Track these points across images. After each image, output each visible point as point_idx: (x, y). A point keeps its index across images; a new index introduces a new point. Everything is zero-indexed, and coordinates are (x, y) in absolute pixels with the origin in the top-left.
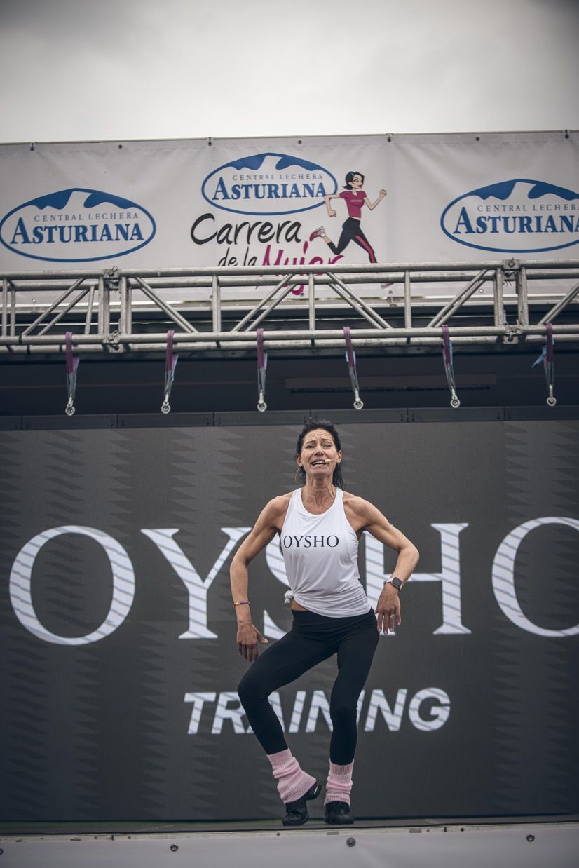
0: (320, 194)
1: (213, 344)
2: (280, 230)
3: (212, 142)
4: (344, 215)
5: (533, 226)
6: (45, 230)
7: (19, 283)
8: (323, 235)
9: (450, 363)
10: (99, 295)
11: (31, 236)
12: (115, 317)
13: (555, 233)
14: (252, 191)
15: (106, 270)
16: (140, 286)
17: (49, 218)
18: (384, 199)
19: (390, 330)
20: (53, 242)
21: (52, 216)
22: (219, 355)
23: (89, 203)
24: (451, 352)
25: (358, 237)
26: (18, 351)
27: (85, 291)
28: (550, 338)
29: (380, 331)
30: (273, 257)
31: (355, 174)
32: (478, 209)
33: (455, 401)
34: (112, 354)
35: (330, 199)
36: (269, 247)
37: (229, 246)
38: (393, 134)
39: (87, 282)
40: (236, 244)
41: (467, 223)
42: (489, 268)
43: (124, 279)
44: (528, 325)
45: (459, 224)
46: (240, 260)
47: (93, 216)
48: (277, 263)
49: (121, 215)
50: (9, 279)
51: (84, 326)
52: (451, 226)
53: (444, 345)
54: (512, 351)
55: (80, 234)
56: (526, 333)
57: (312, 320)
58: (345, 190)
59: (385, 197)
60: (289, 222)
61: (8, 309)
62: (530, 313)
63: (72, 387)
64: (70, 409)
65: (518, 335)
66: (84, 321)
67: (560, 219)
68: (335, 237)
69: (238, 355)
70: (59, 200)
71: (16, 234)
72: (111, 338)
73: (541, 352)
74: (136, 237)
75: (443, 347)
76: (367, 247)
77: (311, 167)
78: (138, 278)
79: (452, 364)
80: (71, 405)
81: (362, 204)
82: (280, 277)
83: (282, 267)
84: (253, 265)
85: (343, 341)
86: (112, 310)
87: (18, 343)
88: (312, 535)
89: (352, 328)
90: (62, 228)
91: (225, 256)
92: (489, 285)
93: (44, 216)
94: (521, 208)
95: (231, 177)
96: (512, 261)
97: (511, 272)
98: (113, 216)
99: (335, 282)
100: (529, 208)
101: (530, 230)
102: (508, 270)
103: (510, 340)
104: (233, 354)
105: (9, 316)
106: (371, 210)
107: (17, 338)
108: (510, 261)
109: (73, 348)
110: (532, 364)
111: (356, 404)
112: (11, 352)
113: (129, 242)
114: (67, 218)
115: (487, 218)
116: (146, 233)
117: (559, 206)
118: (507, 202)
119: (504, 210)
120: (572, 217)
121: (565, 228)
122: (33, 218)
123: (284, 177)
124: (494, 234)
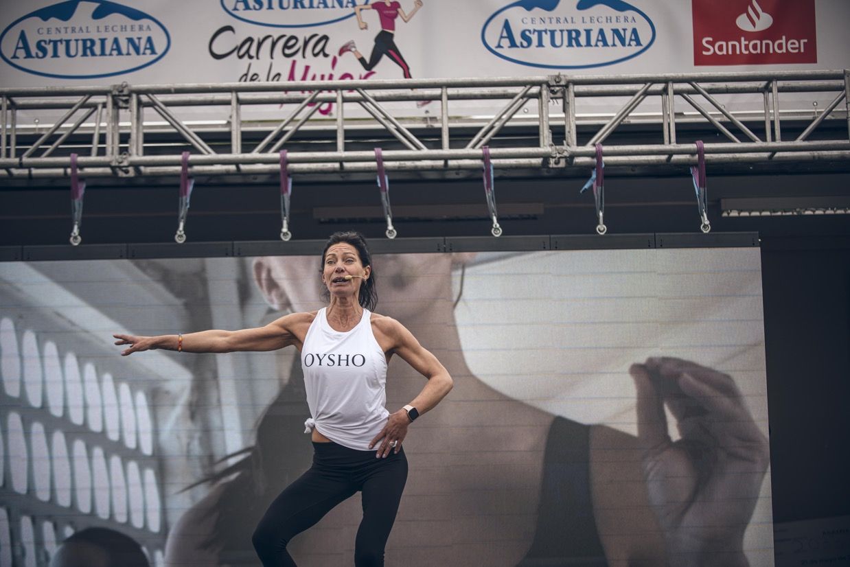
0: (350, 5)
1: (233, 168)
2: (306, 43)
4: (376, 27)
5: (583, 40)
6: (49, 44)
7: (20, 101)
8: (353, 49)
9: (491, 190)
10: (108, 113)
11: (34, 50)
12: (125, 138)
13: (605, 47)
14: (276, 2)
15: (115, 86)
16: (152, 104)
17: (53, 31)
18: (419, 11)
19: (425, 151)
20: (58, 57)
21: (57, 29)
22: (239, 180)
23: (98, 15)
24: (492, 176)
25: (391, 52)
26: (18, 174)
27: (92, 109)
28: (599, 161)
29: (413, 152)
30: (299, 73)
32: (523, 22)
33: (496, 229)
34: (122, 178)
35: (361, 10)
36: (294, 62)
37: (249, 61)
39: (94, 99)
40: (258, 58)
41: (510, 37)
42: (533, 84)
43: (134, 96)
44: (576, 147)
45: (502, 37)
46: (263, 76)
47: (102, 29)
48: (304, 78)
49: (132, 27)
50: (9, 95)
51: (90, 148)
52: (492, 42)
53: (484, 168)
54: (560, 175)
55: (88, 48)
56: (573, 155)
57: (340, 141)
58: (377, 1)
59: (421, 9)
60: (316, 35)
61: (7, 130)
62: (578, 133)
63: (78, 214)
64: (75, 238)
65: (565, 157)
66: (90, 142)
67: (612, 32)
69: (261, 179)
70: (64, 11)
71: (17, 48)
72: (120, 160)
73: (589, 177)
74: (148, 52)
75: (483, 170)
76: (402, 63)
78: (150, 95)
79: (493, 189)
80: (77, 234)
81: (395, 16)
82: (307, 94)
83: (308, 82)
84: (278, 80)
85: (374, 164)
86: (122, 131)
87: (18, 166)
88: (337, 353)
89: (383, 149)
90: (68, 42)
91: (245, 72)
92: (533, 103)
93: (48, 29)
94: (569, 20)
96: (558, 76)
97: (557, 88)
98: (123, 28)
99: (366, 100)
100: (578, 20)
101: (579, 45)
102: (553, 86)
103: (557, 163)
104: (256, 179)
106: (406, 22)
107: (17, 160)
108: (556, 76)
109: (79, 171)
110: (581, 189)
111: (389, 233)
112: (11, 177)
113: (141, 56)
114: (73, 30)
115: (532, 31)
116: (160, 47)
117: (611, 18)
118: (554, 14)
119: (551, 22)
120: (624, 30)
121: (617, 42)
122: (36, 30)
124: (541, 49)
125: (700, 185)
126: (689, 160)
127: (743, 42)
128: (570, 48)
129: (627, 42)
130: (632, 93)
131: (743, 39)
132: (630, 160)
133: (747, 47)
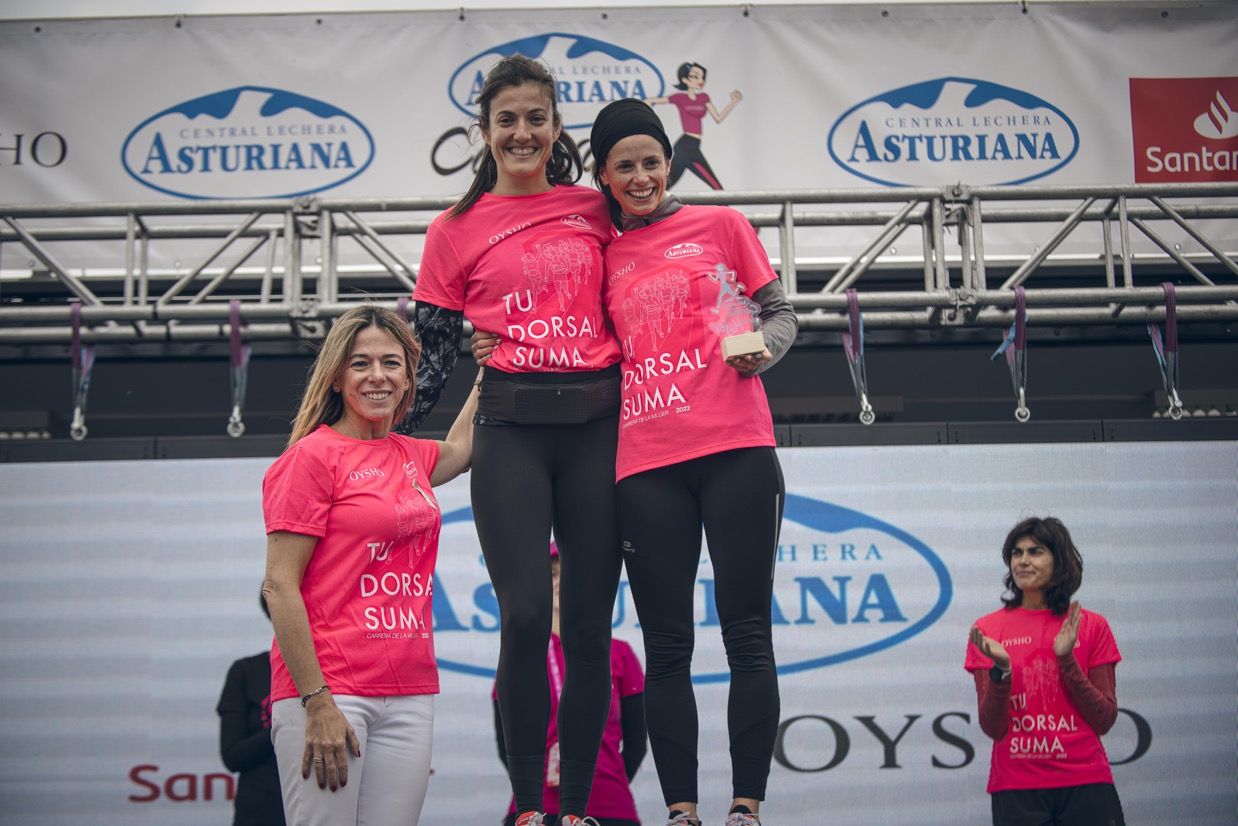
3: (466, 15)
4: (674, 130)
5: (974, 150)
6: (196, 152)
7: (154, 224)
9: (859, 354)
10: (286, 243)
11: (174, 161)
12: (310, 286)
13: (1006, 161)
16: (354, 231)
17: (203, 133)
18: (737, 107)
20: (210, 171)
21: (208, 131)
23: (269, 110)
24: (862, 339)
25: (697, 166)
26: (152, 335)
28: (1020, 315)
31: (691, 66)
32: (887, 124)
33: (867, 413)
34: (305, 339)
35: (652, 105)
38: (751, 5)
39: (264, 222)
41: (869, 145)
42: (920, 198)
44: (985, 291)
45: (856, 146)
47: (275, 130)
49: (319, 129)
50: (138, 213)
53: (848, 325)
55: (254, 157)
56: (982, 304)
58: (676, 91)
59: (740, 104)
63: (239, 392)
64: (236, 425)
65: (970, 306)
67: (1016, 139)
70: (219, 104)
71: (150, 157)
72: (305, 308)
73: (999, 343)
74: (342, 164)
76: (712, 181)
77: (622, 54)
78: (350, 213)
79: (862, 353)
80: (238, 418)
81: (703, 114)
87: (151, 319)
90: (224, 149)
92: (916, 233)
93: (196, 130)
94: (954, 122)
96: (958, 188)
97: (955, 206)
98: (306, 130)
100: (967, 122)
101: (968, 157)
103: (952, 318)
105: (136, 283)
106: (718, 122)
107: (149, 309)
108: (954, 187)
109: (242, 330)
110: (992, 355)
112: (140, 338)
113: (332, 171)
114: (233, 132)
115: (901, 137)
116: (359, 157)
117: (1014, 118)
118: (931, 113)
119: (927, 125)
120: (1034, 135)
121: (1024, 152)
122: (178, 133)
123: (579, 70)
124: (913, 163)
125: (1166, 350)
126: (1146, 315)
127: (1205, 154)
128: (956, 162)
129: (1039, 153)
130: (1061, 218)
131: (1204, 149)
132: (1059, 315)
133: (1210, 161)
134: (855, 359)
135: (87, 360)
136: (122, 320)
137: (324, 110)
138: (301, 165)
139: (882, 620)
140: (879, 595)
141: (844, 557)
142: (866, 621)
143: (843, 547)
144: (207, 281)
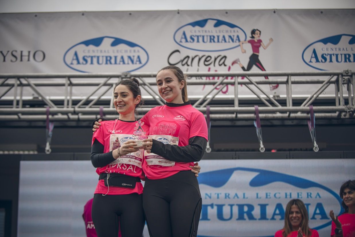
0: (237, 41)
2: (216, 59)
3: (180, 12)
4: (250, 52)
5: (352, 59)
6: (89, 58)
7: (74, 81)
8: (239, 63)
9: (313, 127)
11: (81, 60)
14: (201, 39)
15: (123, 73)
17: (91, 51)
18: (271, 44)
19: (280, 107)
20: (93, 64)
21: (93, 51)
23: (114, 44)
24: (315, 122)
25: (258, 64)
26: (72, 118)
27: (110, 87)
31: (255, 30)
32: (322, 50)
33: (316, 148)
35: (243, 43)
36: (210, 68)
37: (188, 67)
38: (276, 9)
39: (111, 81)
41: (316, 57)
42: (334, 74)
45: (312, 57)
47: (115, 51)
49: (130, 51)
50: (69, 77)
52: (307, 59)
55: (108, 60)
57: (236, 103)
58: (251, 39)
59: (273, 43)
60: (220, 56)
61: (68, 99)
65: (352, 111)
68: (245, 63)
70: (97, 42)
71: (73, 59)
74: (138, 63)
76: (263, 69)
77: (232, 26)
78: (141, 78)
81: (260, 46)
85: (252, 115)
87: (73, 113)
89: (259, 106)
90: (98, 57)
92: (333, 86)
93: (88, 50)
94: (345, 49)
95: (190, 31)
98: (126, 51)
100: (349, 49)
101: (350, 61)
103: (345, 116)
106: (264, 49)
107: (72, 109)
108: (346, 71)
109: (104, 117)
111: (261, 149)
112: (69, 120)
113: (135, 65)
114: (101, 51)
115: (327, 54)
116: (143, 61)
118: (337, 46)
119: (336, 50)
122: (83, 51)
123: (218, 31)
124: (331, 63)
128: (346, 63)
134: (311, 129)
135: (51, 127)
136: (63, 113)
137: (132, 45)
138: (124, 63)
139: (321, 219)
140: (320, 210)
141: (308, 197)
142: (315, 219)
143: (308, 194)
144: (91, 101)
